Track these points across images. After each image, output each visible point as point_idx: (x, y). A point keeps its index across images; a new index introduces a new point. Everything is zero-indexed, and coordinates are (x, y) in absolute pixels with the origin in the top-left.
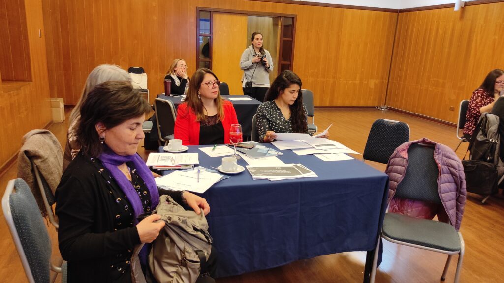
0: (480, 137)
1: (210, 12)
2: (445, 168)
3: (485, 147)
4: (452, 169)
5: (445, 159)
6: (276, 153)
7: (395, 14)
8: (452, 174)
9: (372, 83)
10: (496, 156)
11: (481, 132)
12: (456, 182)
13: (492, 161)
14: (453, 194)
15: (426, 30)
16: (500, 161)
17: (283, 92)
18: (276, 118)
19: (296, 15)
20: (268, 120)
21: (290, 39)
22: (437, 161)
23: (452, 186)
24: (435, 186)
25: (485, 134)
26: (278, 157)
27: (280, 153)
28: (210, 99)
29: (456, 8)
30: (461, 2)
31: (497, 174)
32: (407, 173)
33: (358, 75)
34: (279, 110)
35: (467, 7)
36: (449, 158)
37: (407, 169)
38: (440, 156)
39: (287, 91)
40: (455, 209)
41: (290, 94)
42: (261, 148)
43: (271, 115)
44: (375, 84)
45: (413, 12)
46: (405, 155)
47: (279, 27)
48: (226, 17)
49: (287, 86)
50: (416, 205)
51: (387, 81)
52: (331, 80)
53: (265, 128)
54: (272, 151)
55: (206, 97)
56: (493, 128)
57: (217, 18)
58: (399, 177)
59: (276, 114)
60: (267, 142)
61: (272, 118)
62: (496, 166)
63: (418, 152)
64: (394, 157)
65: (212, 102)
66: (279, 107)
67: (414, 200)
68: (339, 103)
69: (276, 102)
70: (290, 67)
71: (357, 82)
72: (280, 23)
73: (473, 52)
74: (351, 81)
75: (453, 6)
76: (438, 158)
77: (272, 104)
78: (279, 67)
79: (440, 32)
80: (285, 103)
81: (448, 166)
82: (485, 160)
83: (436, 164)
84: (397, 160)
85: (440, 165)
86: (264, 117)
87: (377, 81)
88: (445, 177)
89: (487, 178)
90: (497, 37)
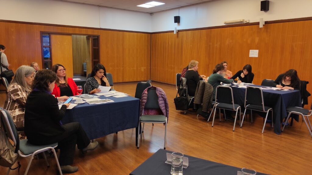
0: (181, 87)
1: (49, 33)
2: (160, 96)
3: (183, 91)
4: (163, 96)
5: (160, 92)
6: (97, 97)
7: (149, 35)
8: (163, 97)
9: (143, 69)
10: (187, 94)
11: (181, 85)
12: (164, 100)
13: (186, 96)
14: (164, 105)
15: (164, 42)
16: (189, 96)
17: (97, 73)
18: (95, 85)
19: (99, 35)
20: (91, 86)
21: (97, 48)
22: (157, 93)
23: (163, 102)
24: (158, 103)
25: (182, 85)
26: (98, 98)
27: (99, 97)
28: (62, 77)
29: (175, 33)
30: (176, 30)
31: (188, 101)
32: (148, 99)
33: (135, 65)
34: (97, 81)
35: (179, 32)
36: (161, 92)
37: (148, 97)
38: (158, 92)
39: (98, 72)
40: (165, 110)
41: (99, 73)
42: (91, 96)
43: (93, 83)
44: (144, 69)
45: (157, 34)
46: (146, 92)
47: (91, 41)
48: (58, 36)
49: (98, 70)
50: (153, 111)
51: (150, 68)
52: (122, 68)
53: (90, 89)
54: (95, 96)
55: (60, 76)
56: (184, 83)
57: (53, 37)
58: (145, 101)
59: (95, 83)
60: (93, 94)
61: (93, 85)
62: (187, 98)
63: (151, 91)
64: (143, 94)
65: (63, 78)
66: (96, 80)
67: (152, 109)
68: (127, 80)
69: (95, 77)
70: (99, 62)
71: (135, 69)
72: (91, 39)
73: (184, 52)
74: (132, 69)
75: (173, 31)
76: (158, 93)
77: (93, 78)
78: (92, 63)
79: (170, 43)
80: (98, 77)
81: (161, 95)
82: (183, 96)
83: (157, 94)
84: (144, 95)
85: (158, 95)
86: (90, 84)
87: (145, 68)
88: (161, 99)
89: (185, 103)
90: (192, 46)
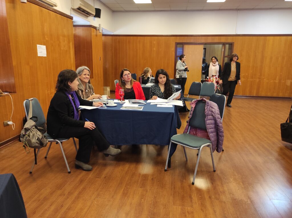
1: (183, 44)
4: (213, 113)
5: (210, 108)
9: (289, 82)
12: (214, 120)
14: (213, 126)
19: (234, 43)
33: (277, 77)
48: (191, 46)
57: (186, 47)
71: (277, 81)
74: (272, 81)
76: (207, 108)
81: (211, 111)
85: (207, 111)
88: (209, 117)
